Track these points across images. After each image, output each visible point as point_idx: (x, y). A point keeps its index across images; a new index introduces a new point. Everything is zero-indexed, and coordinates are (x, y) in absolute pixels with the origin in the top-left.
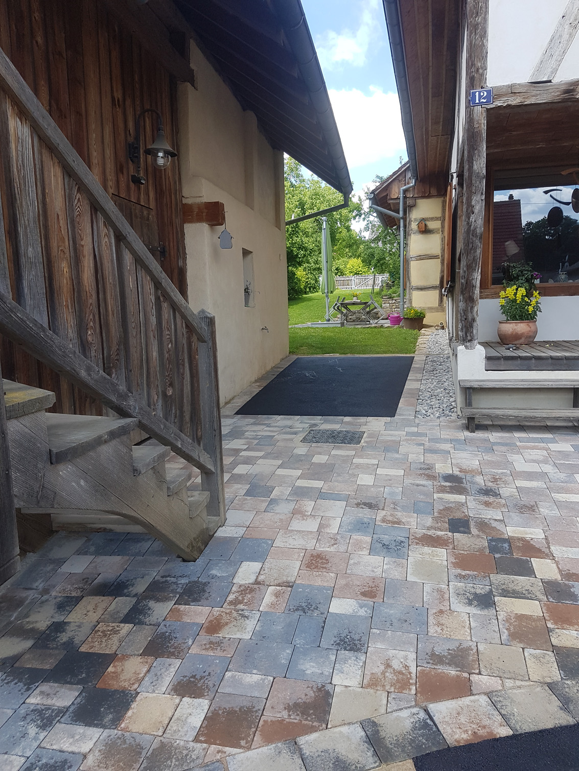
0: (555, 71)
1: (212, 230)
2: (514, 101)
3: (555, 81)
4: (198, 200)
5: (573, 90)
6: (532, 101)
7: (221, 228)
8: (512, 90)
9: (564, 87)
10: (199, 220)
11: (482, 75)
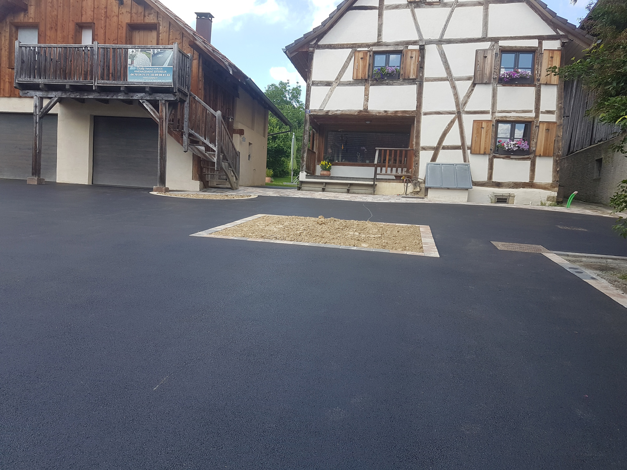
0: (324, 108)
1: (240, 136)
2: (315, 113)
3: (324, 110)
4: (237, 128)
5: (328, 113)
6: (319, 114)
7: (243, 136)
8: (315, 111)
9: (326, 112)
10: (237, 133)
11: (308, 106)
